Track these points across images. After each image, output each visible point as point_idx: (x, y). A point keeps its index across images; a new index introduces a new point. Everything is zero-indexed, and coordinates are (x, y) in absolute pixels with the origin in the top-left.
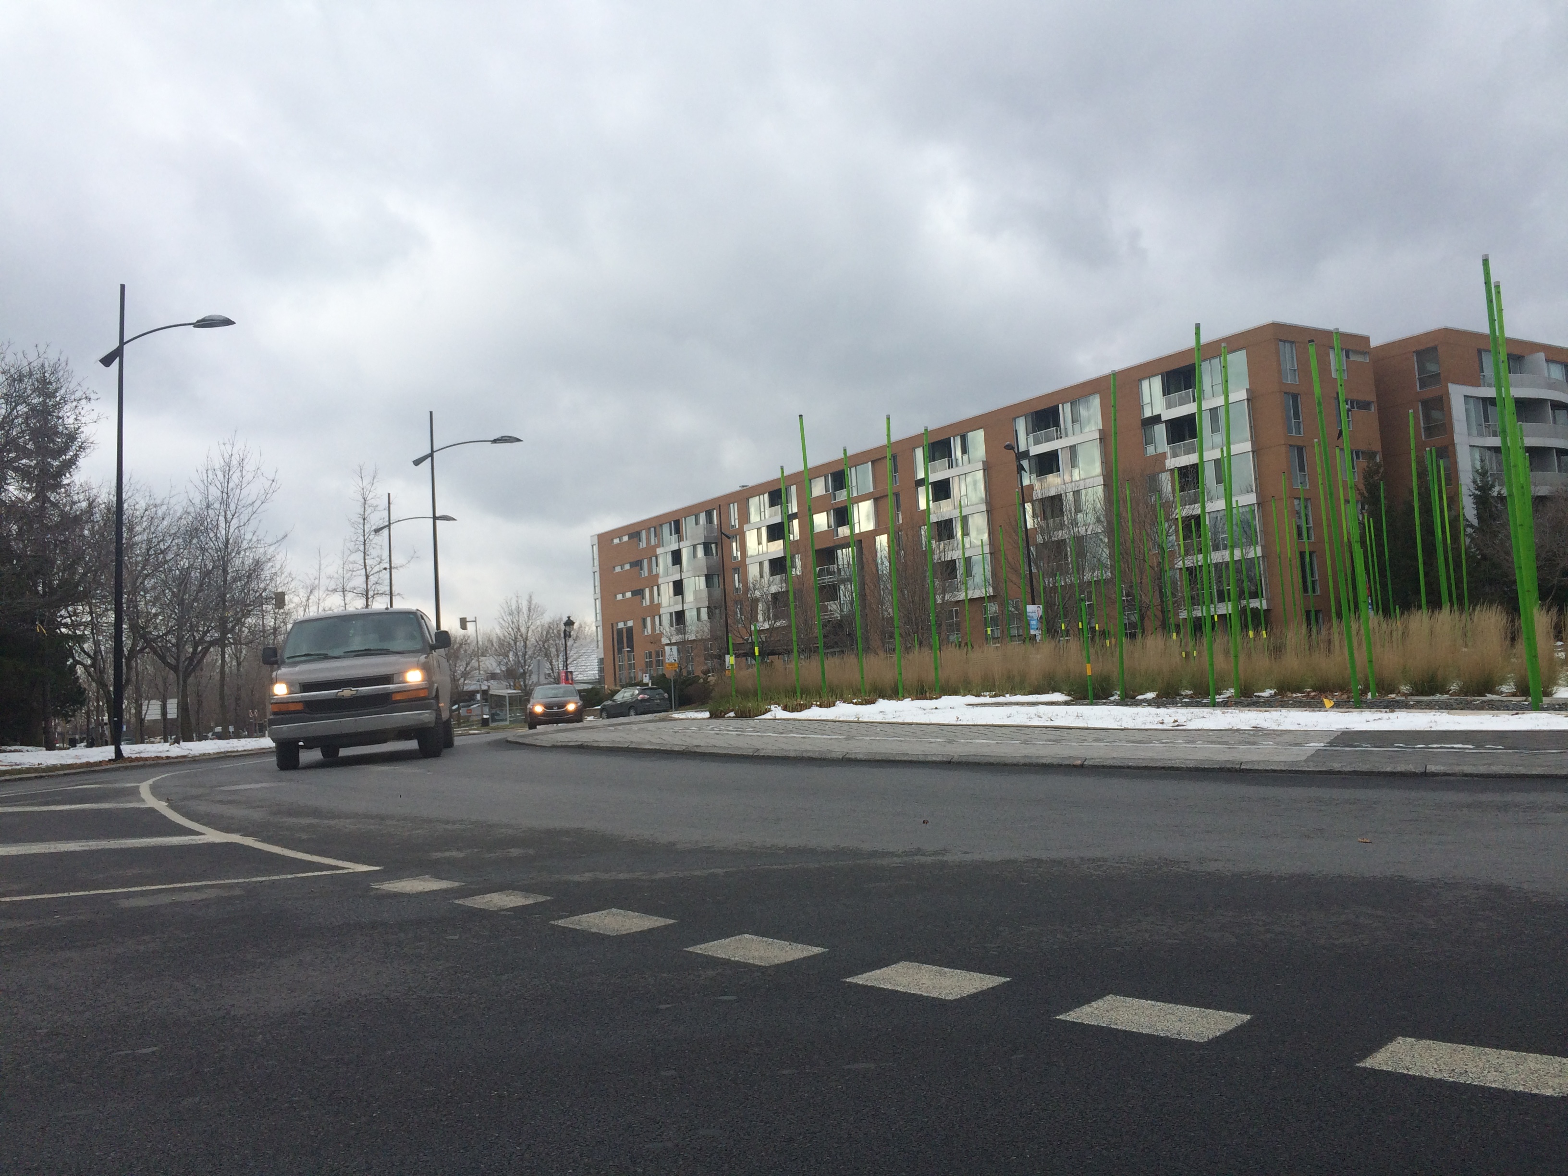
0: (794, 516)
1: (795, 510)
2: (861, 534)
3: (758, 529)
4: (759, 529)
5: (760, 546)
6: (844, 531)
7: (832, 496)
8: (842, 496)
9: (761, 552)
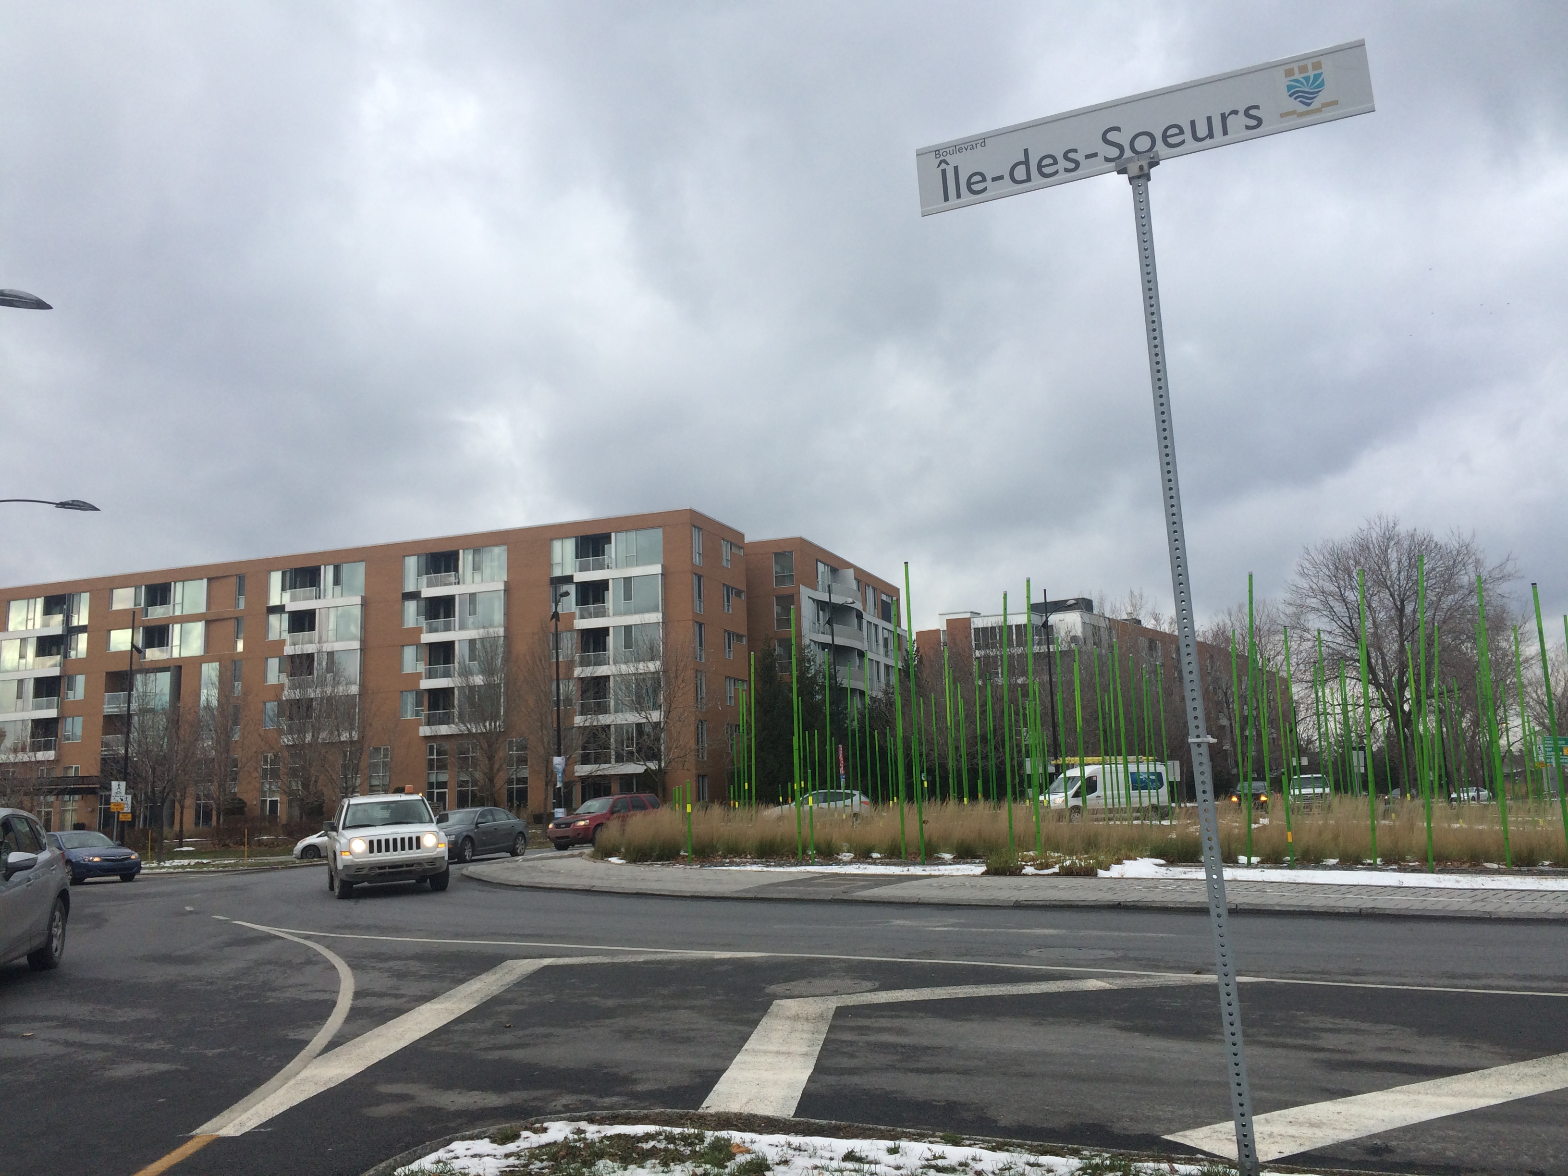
0: (82, 629)
1: (84, 621)
2: (180, 659)
3: (21, 639)
4: (23, 641)
5: (23, 661)
6: (153, 654)
7: (144, 610)
8: (158, 613)
9: (22, 667)
